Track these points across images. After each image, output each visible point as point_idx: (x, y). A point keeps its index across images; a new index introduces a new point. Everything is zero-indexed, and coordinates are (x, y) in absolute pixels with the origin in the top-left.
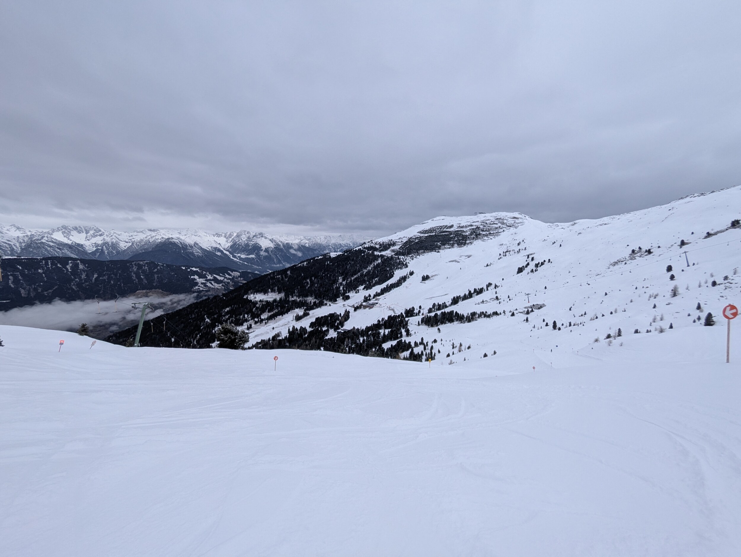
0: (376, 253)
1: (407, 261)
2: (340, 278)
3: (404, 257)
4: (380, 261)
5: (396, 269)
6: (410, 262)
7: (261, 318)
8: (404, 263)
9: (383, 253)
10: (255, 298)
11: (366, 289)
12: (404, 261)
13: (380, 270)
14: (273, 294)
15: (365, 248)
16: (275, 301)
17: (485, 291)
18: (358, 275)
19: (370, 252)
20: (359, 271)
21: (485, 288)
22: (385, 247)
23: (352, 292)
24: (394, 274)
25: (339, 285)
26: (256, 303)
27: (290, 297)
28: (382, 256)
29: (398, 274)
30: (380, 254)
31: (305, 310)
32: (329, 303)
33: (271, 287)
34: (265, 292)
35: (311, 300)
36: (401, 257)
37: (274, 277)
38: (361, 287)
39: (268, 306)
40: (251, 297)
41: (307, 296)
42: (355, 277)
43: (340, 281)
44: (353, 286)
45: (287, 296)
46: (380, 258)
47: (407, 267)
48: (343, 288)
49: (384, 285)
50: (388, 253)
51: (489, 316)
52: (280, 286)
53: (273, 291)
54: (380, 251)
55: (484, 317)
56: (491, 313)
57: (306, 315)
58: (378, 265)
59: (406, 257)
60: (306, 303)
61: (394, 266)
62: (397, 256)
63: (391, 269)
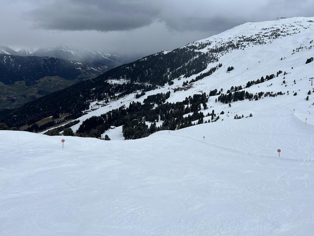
0: (196, 51)
1: (218, 56)
2: (168, 69)
3: (216, 54)
4: (197, 57)
5: (209, 62)
6: (220, 57)
7: (114, 95)
8: (216, 58)
9: (201, 51)
10: (112, 82)
11: (185, 77)
12: (216, 57)
13: (197, 63)
14: (123, 79)
15: (188, 47)
16: (124, 84)
17: (275, 77)
18: (181, 67)
19: (192, 50)
20: (182, 64)
21: (276, 75)
22: (203, 46)
23: (175, 79)
24: (207, 66)
25: (167, 74)
26: (112, 85)
27: (134, 82)
28: (200, 53)
29: (210, 66)
30: (198, 51)
31: (143, 91)
32: (159, 87)
33: (122, 75)
34: (118, 78)
35: (147, 84)
36: (214, 54)
37: (124, 68)
38: (183, 76)
39: (119, 88)
40: (109, 81)
41: (145, 82)
42: (179, 68)
43: (168, 71)
44: (177, 75)
45: (132, 81)
46: (198, 54)
47: (218, 61)
48: (170, 76)
49: (199, 75)
50: (205, 51)
51: (274, 96)
52: (128, 74)
53: (123, 78)
54: (199, 49)
55: (270, 96)
56: (276, 94)
57: (143, 94)
58: (196, 59)
59: (218, 54)
60: (144, 86)
61: (208, 60)
62: (211, 53)
63: (205, 62)
